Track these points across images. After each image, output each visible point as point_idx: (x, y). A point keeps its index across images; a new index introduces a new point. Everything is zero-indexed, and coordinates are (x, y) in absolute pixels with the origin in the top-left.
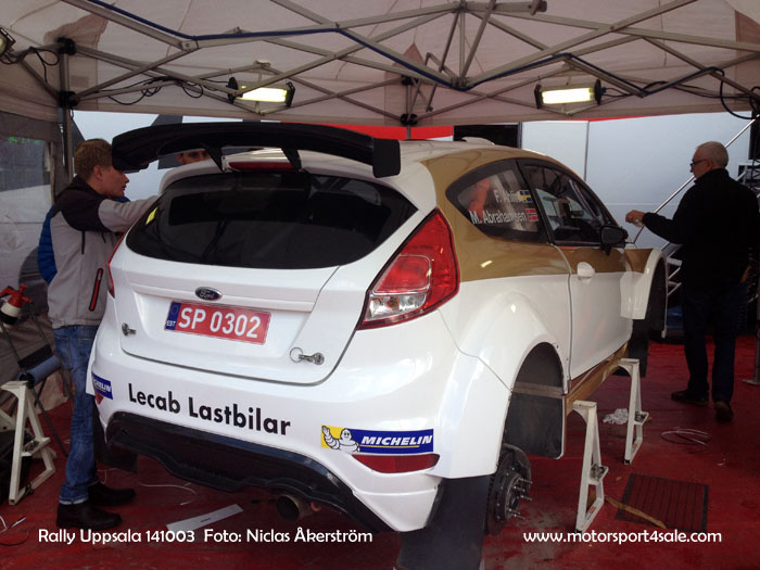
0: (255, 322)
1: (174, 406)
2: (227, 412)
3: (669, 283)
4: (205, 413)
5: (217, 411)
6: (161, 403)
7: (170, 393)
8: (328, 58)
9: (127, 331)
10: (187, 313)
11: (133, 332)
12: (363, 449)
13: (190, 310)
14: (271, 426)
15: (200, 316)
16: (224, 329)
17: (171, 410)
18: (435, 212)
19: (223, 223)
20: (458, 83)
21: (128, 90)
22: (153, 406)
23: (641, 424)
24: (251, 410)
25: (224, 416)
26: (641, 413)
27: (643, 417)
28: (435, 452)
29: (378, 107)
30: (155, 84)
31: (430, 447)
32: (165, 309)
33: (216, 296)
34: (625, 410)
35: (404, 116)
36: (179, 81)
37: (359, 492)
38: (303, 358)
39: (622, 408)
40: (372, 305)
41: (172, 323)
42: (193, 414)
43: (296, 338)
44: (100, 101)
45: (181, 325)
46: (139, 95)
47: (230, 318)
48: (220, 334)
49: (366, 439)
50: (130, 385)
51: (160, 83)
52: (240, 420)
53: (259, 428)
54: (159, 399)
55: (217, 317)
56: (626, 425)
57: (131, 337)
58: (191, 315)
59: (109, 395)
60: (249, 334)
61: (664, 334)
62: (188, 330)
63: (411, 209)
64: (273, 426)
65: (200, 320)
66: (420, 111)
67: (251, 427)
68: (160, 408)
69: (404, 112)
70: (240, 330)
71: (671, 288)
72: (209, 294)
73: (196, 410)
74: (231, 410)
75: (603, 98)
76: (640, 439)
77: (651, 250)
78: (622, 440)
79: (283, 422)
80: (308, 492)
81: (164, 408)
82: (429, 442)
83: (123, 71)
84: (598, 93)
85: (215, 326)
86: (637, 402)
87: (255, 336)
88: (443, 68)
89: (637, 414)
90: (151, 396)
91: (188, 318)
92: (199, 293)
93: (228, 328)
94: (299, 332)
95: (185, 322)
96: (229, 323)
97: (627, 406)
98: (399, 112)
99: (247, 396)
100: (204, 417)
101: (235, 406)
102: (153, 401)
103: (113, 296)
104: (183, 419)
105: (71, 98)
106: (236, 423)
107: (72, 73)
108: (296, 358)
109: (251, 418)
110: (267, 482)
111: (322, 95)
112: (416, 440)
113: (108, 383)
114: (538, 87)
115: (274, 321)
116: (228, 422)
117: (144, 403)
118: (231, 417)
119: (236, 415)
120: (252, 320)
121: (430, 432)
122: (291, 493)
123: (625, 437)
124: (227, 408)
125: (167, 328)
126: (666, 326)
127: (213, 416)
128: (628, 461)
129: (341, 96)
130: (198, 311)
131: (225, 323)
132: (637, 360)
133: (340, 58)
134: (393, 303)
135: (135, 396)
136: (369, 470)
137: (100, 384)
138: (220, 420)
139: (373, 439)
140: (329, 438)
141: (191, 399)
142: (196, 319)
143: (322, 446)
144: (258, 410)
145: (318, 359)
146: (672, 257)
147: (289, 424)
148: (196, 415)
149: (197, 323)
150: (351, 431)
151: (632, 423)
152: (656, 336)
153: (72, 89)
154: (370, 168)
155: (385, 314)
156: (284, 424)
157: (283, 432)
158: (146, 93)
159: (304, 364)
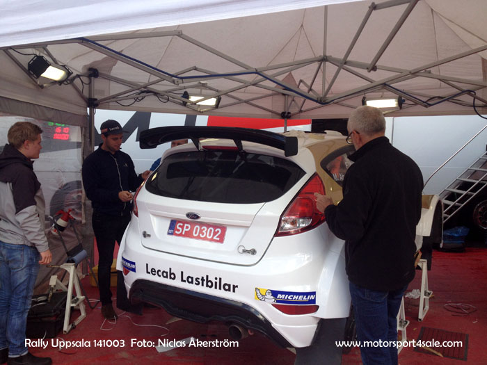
0: (218, 231)
1: (172, 276)
2: (203, 280)
3: (444, 215)
4: (190, 280)
5: (197, 279)
6: (165, 274)
7: (170, 269)
8: (246, 85)
9: (145, 235)
10: (180, 226)
11: (149, 236)
12: (278, 301)
13: (182, 224)
14: (227, 287)
15: (187, 227)
16: (201, 235)
17: (171, 278)
18: (315, 175)
19: (192, 178)
20: (321, 101)
21: (127, 98)
22: (160, 276)
23: (428, 298)
24: (216, 279)
25: (201, 282)
26: (428, 291)
27: (429, 294)
28: (317, 304)
29: (268, 108)
30: (142, 95)
31: (314, 301)
32: (168, 223)
33: (198, 217)
34: (418, 290)
35: (283, 113)
36: (156, 94)
37: (275, 325)
38: (245, 251)
39: (416, 289)
40: (282, 224)
41: (171, 231)
42: (183, 280)
43: (241, 240)
44: (111, 104)
45: (176, 232)
46: (133, 101)
47: (204, 229)
48: (198, 238)
49: (279, 296)
50: (147, 265)
51: (145, 94)
52: (210, 284)
53: (220, 289)
54: (164, 272)
55: (197, 228)
56: (419, 299)
57: (147, 239)
58: (182, 227)
59: (134, 270)
60: (215, 238)
61: (441, 246)
62: (180, 235)
63: (302, 173)
64: (228, 287)
65: (188, 230)
66: (293, 110)
67: (216, 288)
68: (164, 277)
69: (283, 111)
70: (210, 235)
71: (445, 218)
72: (193, 216)
73: (185, 278)
74: (205, 278)
75: (403, 105)
76: (427, 307)
77: (433, 196)
78: (417, 308)
79: (234, 286)
80: (248, 324)
81: (167, 277)
82: (313, 298)
83: (127, 88)
84: (400, 102)
85: (196, 233)
86: (425, 285)
87: (218, 239)
88: (310, 90)
89: (425, 292)
90: (159, 271)
91: (180, 229)
92: (188, 215)
93: (203, 235)
94: (243, 237)
95: (179, 230)
96: (204, 231)
97: (419, 288)
98: (280, 110)
99: (214, 271)
100: (189, 282)
101: (207, 276)
102: (160, 273)
103: (137, 216)
104: (177, 283)
105: (95, 102)
106: (207, 286)
107: (95, 88)
108: (241, 251)
109: (216, 283)
110: (224, 318)
111: (235, 101)
112: (307, 297)
113: (134, 263)
114: (364, 98)
115: (229, 232)
116: (203, 285)
117: (154, 274)
118: (205, 283)
119: (208, 281)
120: (216, 230)
121: (314, 293)
122: (237, 324)
123: (418, 306)
124: (203, 278)
125: (169, 234)
126: (442, 241)
127: (194, 281)
128: (420, 320)
129: (247, 102)
130: (186, 225)
131: (201, 232)
132: (426, 260)
133: (253, 85)
134: (293, 223)
135: (149, 271)
136: (281, 313)
137: (128, 265)
138: (198, 284)
139: (284, 296)
140: (259, 295)
141: (182, 273)
142: (185, 229)
143: (255, 299)
144: (220, 279)
145: (253, 252)
146: (446, 199)
147: (237, 286)
148: (185, 281)
149: (186, 231)
150: (271, 291)
151: (423, 297)
152: (436, 246)
153: (96, 97)
154: (283, 152)
155: (290, 229)
156: (234, 287)
157: (234, 291)
158: (137, 100)
159: (244, 254)
